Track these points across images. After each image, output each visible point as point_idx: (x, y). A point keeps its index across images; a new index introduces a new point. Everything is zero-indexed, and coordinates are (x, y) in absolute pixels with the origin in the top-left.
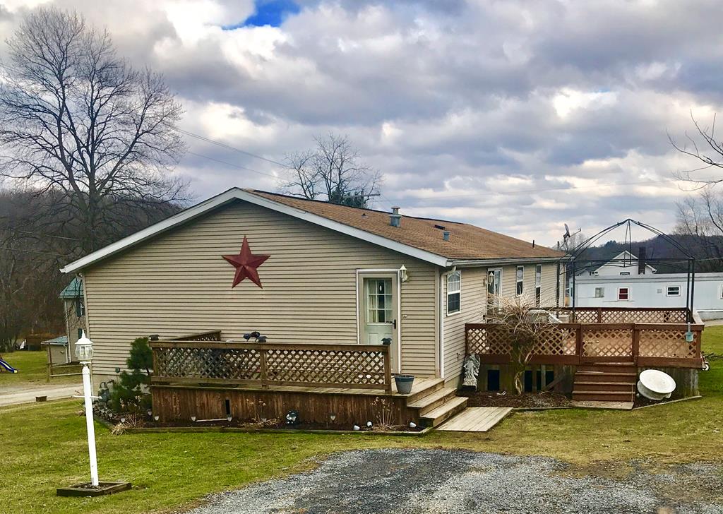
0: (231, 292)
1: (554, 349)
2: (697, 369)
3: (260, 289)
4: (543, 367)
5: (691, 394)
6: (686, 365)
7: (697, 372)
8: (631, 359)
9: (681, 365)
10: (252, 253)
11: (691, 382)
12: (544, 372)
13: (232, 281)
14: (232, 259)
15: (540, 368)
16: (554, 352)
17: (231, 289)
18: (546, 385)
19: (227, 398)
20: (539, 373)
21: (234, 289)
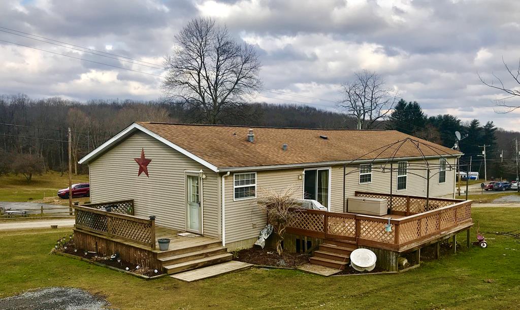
0: (137, 178)
1: (316, 227)
2: (395, 252)
3: (148, 178)
4: (306, 238)
5: (391, 270)
6: (387, 248)
7: (394, 254)
8: (354, 239)
9: (385, 247)
10: (146, 158)
11: (391, 261)
12: (306, 241)
13: (138, 173)
14: (137, 160)
15: (304, 238)
16: (316, 229)
17: (137, 177)
18: (308, 249)
19: (97, 241)
20: (304, 241)
21: (139, 177)
